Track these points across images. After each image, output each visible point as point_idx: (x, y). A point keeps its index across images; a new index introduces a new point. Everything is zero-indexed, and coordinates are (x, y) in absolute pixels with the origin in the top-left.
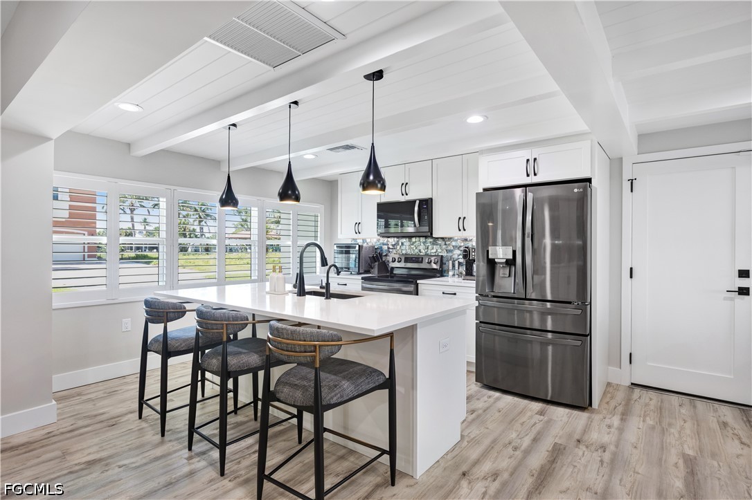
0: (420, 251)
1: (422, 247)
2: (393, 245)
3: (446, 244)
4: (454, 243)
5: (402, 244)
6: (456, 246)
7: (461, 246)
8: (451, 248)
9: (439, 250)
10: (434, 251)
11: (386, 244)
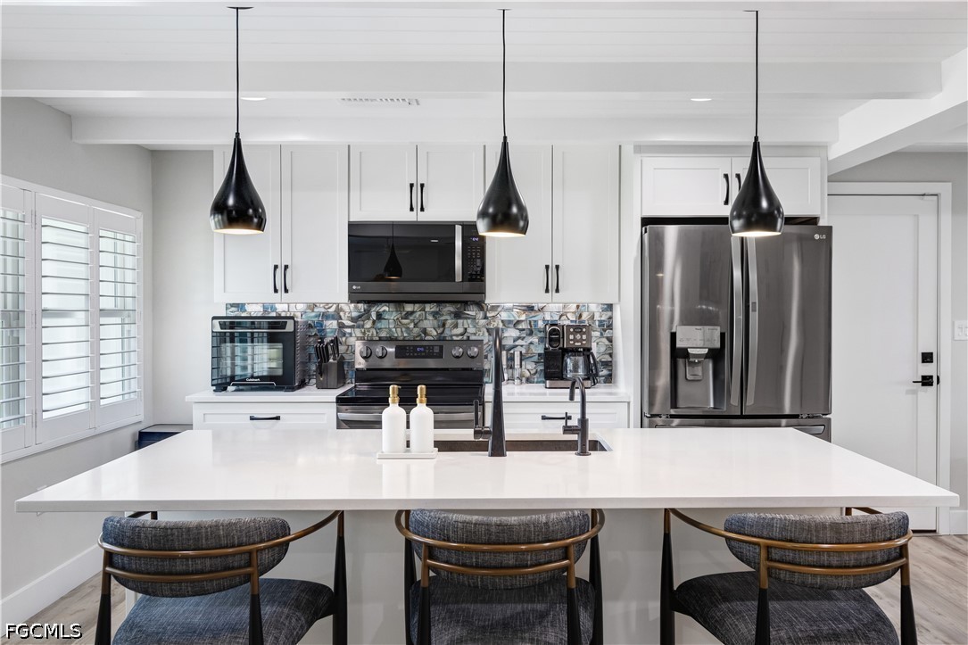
0: (425, 331)
1: (429, 324)
2: (353, 319)
3: (486, 317)
4: (504, 316)
5: (380, 316)
6: (510, 322)
7: (519, 322)
8: (498, 324)
9: (471, 330)
10: (460, 330)
11: (333, 317)
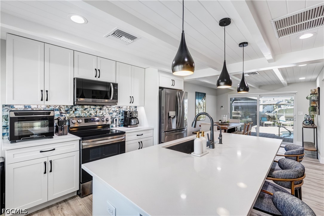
0: (91, 114)
1: (92, 112)
3: (108, 110)
5: (76, 110)
9: (104, 113)
10: (101, 113)
11: (58, 110)
